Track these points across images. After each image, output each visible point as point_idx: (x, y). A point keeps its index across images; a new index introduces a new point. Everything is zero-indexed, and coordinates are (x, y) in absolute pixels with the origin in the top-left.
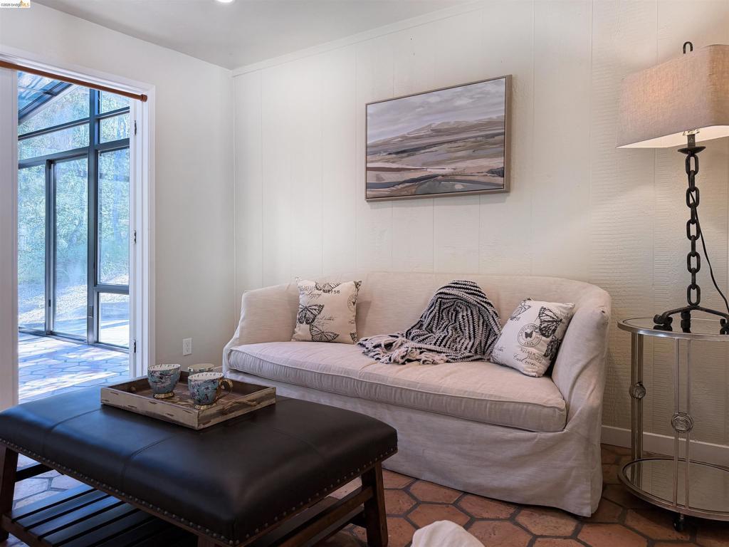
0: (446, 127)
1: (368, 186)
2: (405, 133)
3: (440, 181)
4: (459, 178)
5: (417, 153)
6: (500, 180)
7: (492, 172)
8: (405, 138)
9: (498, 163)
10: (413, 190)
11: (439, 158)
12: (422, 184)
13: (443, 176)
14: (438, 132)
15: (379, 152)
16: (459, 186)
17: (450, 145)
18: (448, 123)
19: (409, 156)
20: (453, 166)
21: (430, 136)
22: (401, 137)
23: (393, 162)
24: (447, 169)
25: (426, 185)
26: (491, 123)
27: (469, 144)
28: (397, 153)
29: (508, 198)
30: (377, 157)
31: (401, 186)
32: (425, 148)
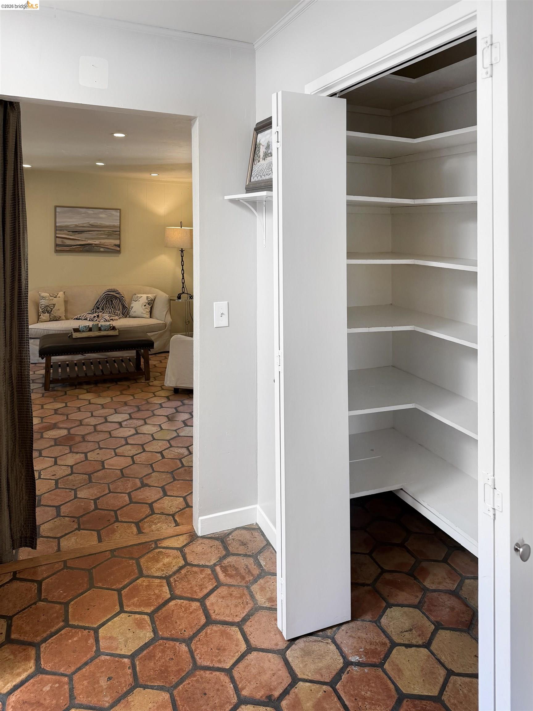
0: (96, 224)
1: (57, 245)
2: (77, 223)
3: (94, 247)
4: (102, 246)
5: (83, 233)
6: (118, 249)
7: (115, 245)
8: (77, 226)
9: (117, 242)
10: (81, 249)
11: (93, 237)
12: (85, 247)
13: (95, 244)
14: (92, 226)
15: (63, 230)
16: (102, 250)
17: (98, 232)
18: (97, 223)
19: (78, 234)
20: (100, 241)
21: (89, 227)
22: (75, 225)
23: (71, 236)
24: (97, 242)
25: (87, 248)
26: (114, 226)
27: (106, 233)
28: (73, 232)
29: (120, 256)
30: (62, 232)
31: (74, 247)
32: (86, 232)
